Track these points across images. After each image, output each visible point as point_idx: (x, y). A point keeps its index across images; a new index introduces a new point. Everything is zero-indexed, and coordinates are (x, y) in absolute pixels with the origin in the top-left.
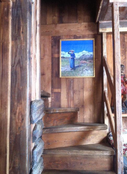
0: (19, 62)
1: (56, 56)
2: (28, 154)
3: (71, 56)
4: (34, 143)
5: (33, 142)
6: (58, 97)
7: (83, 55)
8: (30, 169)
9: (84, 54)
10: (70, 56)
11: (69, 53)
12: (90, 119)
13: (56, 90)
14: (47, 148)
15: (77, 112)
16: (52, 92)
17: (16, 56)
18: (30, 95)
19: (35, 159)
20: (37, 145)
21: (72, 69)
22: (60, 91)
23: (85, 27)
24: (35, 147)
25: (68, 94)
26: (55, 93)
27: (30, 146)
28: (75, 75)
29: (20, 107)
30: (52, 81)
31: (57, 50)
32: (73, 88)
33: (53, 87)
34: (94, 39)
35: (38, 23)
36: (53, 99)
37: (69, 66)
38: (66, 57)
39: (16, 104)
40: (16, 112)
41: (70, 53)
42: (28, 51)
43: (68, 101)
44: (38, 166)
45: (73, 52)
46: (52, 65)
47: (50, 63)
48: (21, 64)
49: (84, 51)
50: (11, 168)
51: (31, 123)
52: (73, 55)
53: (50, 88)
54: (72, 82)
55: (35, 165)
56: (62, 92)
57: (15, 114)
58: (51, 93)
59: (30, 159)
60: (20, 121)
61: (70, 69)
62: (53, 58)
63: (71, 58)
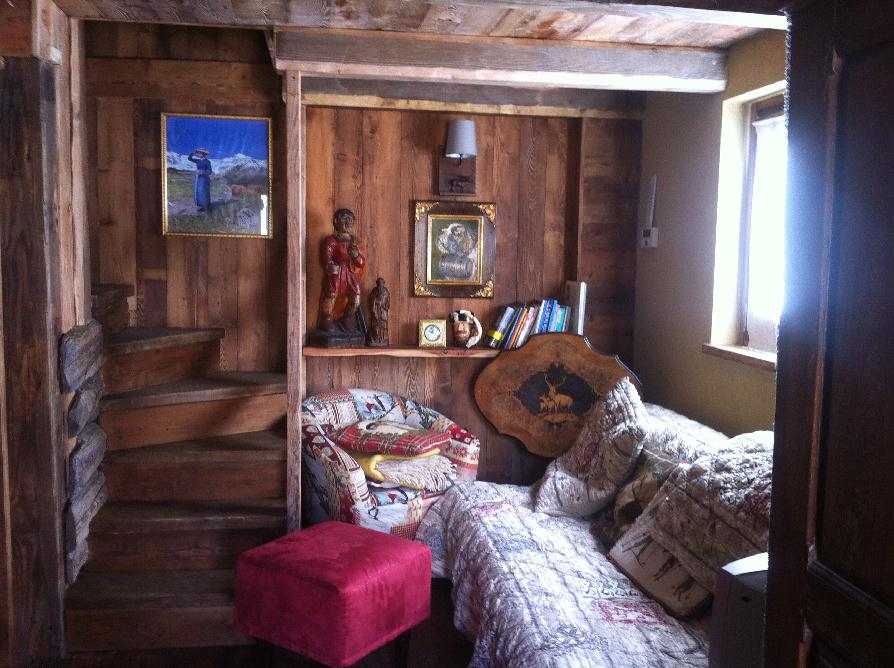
0: (22, 238)
1: (150, 163)
2: (58, 465)
3: (199, 167)
4: (74, 439)
5: (71, 436)
6: (157, 294)
7: (238, 168)
8: (64, 501)
9: (239, 163)
10: (194, 167)
11: (190, 159)
12: (255, 361)
13: (153, 274)
14: (115, 448)
15: (219, 341)
16: (139, 280)
17: (13, 221)
18: (57, 320)
19: (77, 477)
20: (83, 442)
21: (202, 210)
22: (163, 278)
23: (244, 77)
24: (78, 448)
25: (190, 284)
26: (148, 281)
27: (61, 446)
28: (213, 230)
29: (31, 354)
30: (138, 244)
31: (151, 146)
32: (206, 269)
33: (141, 264)
34: (270, 120)
35: (77, 108)
36: (142, 301)
37: (192, 200)
38: (183, 171)
39: (18, 345)
40: (21, 366)
41: (194, 157)
42: (45, 208)
43: (190, 306)
44: (89, 493)
45: (204, 154)
46: (137, 192)
47: (131, 186)
48: (29, 244)
49: (240, 156)
50: (17, 499)
51: (62, 392)
52: (205, 167)
53: (134, 266)
54: (202, 249)
55: (79, 489)
56: (171, 281)
57: (19, 371)
58: (135, 283)
59: (65, 475)
60: (32, 389)
61: (196, 207)
62: (138, 172)
63: (200, 176)
